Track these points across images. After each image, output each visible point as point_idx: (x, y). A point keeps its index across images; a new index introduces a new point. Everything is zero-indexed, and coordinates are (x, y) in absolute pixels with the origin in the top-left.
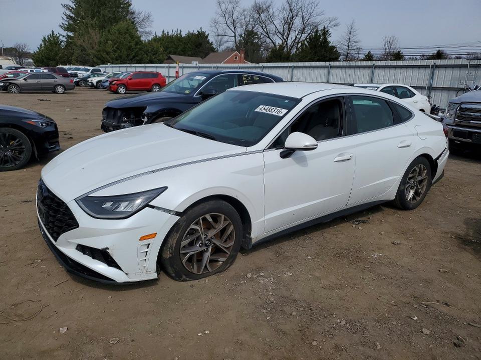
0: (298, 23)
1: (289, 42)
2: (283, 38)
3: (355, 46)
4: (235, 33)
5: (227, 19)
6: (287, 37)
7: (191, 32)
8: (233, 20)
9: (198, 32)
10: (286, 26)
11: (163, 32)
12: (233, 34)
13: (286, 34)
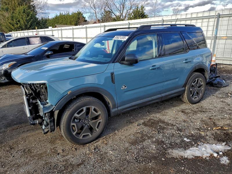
0: (128, 4)
1: (124, 15)
2: (121, 13)
3: (158, 14)
4: (95, 11)
5: (90, 4)
6: (123, 12)
7: (74, 12)
8: (94, 5)
9: (77, 12)
10: (122, 6)
11: (60, 13)
12: (95, 12)
13: (122, 10)
